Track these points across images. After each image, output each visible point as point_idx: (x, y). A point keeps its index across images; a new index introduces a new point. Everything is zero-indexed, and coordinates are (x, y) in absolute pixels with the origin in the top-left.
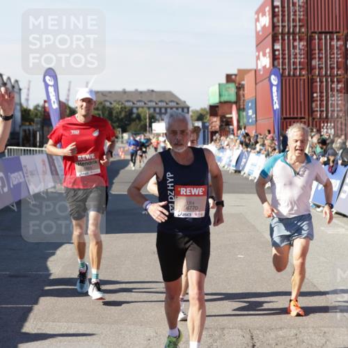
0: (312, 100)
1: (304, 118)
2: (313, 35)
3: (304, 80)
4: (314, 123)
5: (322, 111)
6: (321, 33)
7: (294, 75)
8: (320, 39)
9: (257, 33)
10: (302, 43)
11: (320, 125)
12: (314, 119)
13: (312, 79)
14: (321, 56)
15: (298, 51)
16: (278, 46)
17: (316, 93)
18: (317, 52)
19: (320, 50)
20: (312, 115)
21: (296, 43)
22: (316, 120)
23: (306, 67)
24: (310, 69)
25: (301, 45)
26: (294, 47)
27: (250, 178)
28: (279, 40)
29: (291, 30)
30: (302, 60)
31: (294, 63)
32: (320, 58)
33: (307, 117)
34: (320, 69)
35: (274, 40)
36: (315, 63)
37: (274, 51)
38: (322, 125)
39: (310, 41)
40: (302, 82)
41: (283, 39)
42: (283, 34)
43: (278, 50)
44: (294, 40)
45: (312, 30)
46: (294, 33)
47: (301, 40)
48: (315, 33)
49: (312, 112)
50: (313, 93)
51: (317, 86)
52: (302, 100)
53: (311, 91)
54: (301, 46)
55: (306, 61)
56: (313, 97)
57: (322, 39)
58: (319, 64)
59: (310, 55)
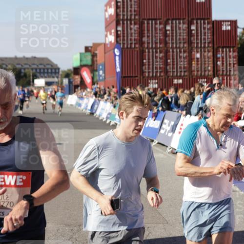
0: (143, 64)
1: (137, 77)
2: (144, 21)
3: (137, 51)
4: (144, 80)
5: (149, 72)
6: (149, 19)
7: (131, 47)
8: (148, 23)
9: (106, 19)
10: (136, 26)
11: (148, 81)
12: (143, 77)
13: (143, 50)
14: (149, 34)
15: (133, 31)
16: (120, 28)
17: (146, 59)
18: (146, 32)
19: (148, 31)
20: (142, 75)
21: (132, 26)
22: (145, 78)
23: (138, 42)
24: (142, 43)
25: (135, 27)
26: (131, 29)
27: (100, 118)
28: (120, 24)
29: (129, 17)
30: (136, 38)
31: (131, 40)
32: (148, 37)
33: (139, 76)
34: (148, 43)
35: (118, 24)
36: (145, 39)
37: (117, 31)
38: (149, 81)
39: (141, 25)
40: (136, 52)
41: (123, 24)
42: (123, 20)
43: (120, 31)
44: (131, 24)
45: (143, 17)
46: (131, 20)
47: (135, 24)
48: (145, 19)
49: (142, 72)
50: (143, 60)
51: (146, 55)
52: (136, 64)
53: (142, 58)
54: (135, 29)
55: (139, 38)
56: (143, 62)
57: (149, 23)
58: (147, 41)
59: (141, 33)
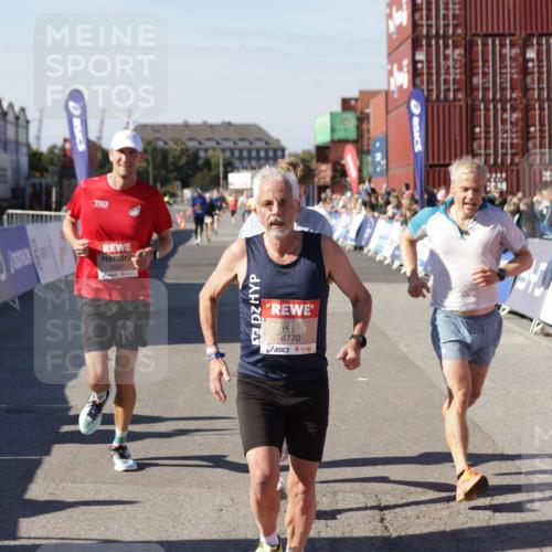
0: (473, 137)
2: (475, 38)
3: (461, 107)
5: (487, 155)
6: (486, 36)
7: (446, 99)
8: (485, 45)
9: (389, 36)
10: (457, 51)
13: (473, 105)
14: (486, 70)
15: (451, 63)
16: (421, 56)
17: (480, 126)
18: (480, 64)
19: (485, 61)
21: (449, 52)
23: (463, 85)
24: (470, 89)
25: (456, 54)
26: (446, 57)
27: (378, 259)
28: (422, 45)
29: (441, 32)
30: (458, 77)
31: (446, 81)
32: (485, 74)
34: (486, 89)
35: (416, 46)
36: (478, 80)
37: (414, 63)
39: (469, 48)
40: (457, 110)
41: (429, 46)
42: (428, 37)
43: (421, 62)
44: (446, 46)
45: (473, 32)
46: (445, 37)
47: (455, 46)
48: (478, 35)
49: (473, 155)
50: (474, 127)
51: (479, 116)
52: (458, 138)
53: (472, 122)
54: (456, 57)
55: (464, 78)
56: (473, 133)
57: (488, 45)
58: (483, 83)
59: (469, 68)
